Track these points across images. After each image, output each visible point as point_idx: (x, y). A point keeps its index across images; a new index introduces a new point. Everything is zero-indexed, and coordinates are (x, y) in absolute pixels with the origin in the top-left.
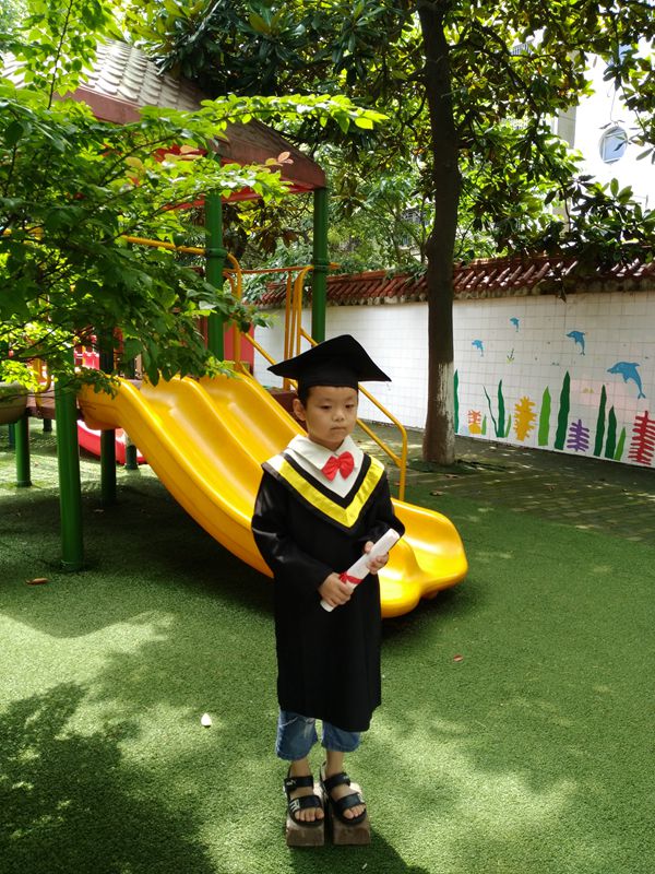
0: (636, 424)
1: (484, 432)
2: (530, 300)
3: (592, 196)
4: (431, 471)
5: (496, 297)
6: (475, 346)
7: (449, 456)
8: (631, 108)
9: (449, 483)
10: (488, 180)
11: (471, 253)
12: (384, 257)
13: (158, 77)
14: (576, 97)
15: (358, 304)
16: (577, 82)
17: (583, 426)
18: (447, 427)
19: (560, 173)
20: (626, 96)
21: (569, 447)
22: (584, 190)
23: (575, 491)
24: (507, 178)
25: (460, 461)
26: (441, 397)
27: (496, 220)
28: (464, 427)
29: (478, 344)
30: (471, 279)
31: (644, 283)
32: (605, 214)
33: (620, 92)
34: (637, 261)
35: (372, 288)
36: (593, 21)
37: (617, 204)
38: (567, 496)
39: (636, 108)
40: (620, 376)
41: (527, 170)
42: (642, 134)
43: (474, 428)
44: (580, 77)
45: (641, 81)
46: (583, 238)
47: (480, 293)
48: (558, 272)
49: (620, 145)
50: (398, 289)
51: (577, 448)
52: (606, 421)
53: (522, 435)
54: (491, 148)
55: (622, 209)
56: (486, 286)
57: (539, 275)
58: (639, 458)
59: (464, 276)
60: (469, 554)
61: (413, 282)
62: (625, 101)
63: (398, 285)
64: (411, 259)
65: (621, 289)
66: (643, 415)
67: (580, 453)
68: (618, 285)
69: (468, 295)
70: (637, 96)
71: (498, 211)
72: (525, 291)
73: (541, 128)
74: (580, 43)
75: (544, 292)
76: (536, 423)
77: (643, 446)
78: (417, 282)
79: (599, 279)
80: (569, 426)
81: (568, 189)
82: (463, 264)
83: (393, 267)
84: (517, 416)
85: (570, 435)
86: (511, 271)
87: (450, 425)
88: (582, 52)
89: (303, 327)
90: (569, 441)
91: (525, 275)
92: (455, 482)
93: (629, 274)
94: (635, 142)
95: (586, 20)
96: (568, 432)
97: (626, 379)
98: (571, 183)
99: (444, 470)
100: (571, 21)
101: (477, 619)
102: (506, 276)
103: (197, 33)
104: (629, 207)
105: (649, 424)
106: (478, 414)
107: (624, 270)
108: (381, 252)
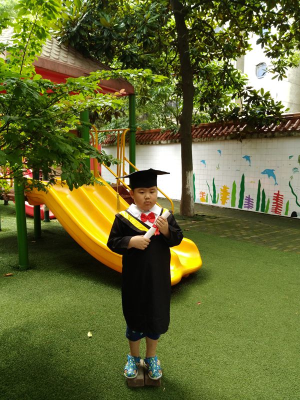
0: (274, 197)
1: (207, 201)
2: (226, 142)
3: (252, 96)
4: (184, 220)
5: (211, 141)
6: (202, 163)
7: (192, 212)
8: (269, 57)
9: (192, 225)
10: (206, 88)
11: (199, 121)
12: (160, 122)
13: (59, 46)
14: (244, 51)
15: (149, 144)
16: (245, 45)
17: (251, 198)
18: (190, 199)
19: (238, 86)
20: (266, 52)
21: (245, 207)
22: (249, 93)
23: (248, 227)
24: (215, 87)
25: (197, 215)
26: (187, 186)
27: (210, 106)
28: (198, 199)
29: (203, 161)
30: (199, 133)
31: (276, 134)
32: (259, 104)
33: (264, 50)
34: (273, 124)
35: (155, 137)
36: (251, 18)
37: (263, 99)
38: (245, 229)
39: (271, 57)
40: (266, 175)
41: (223, 84)
42: (274, 68)
43: (202, 199)
44: (246, 42)
45: (273, 45)
46: (249, 114)
47: (204, 139)
48: (238, 130)
49: (264, 73)
50: (167, 137)
51: (248, 207)
52: (261, 195)
53: (224, 202)
54: (207, 74)
55: (266, 101)
56: (206, 136)
57: (230, 131)
58: (276, 212)
59: (197, 131)
60: (202, 257)
61: (174, 134)
62: (266, 53)
63: (167, 135)
64: (172, 123)
65: (266, 137)
66: (277, 193)
67: (250, 210)
68: (264, 135)
69: (198, 140)
70: (271, 51)
71: (211, 102)
72: (224, 138)
73: (229, 66)
74: (246, 28)
75: (232, 139)
76: (230, 197)
77: (277, 206)
78: (175, 134)
79: (256, 132)
80: (245, 198)
81: (242, 92)
82: (196, 126)
83: (164, 127)
84: (221, 194)
85: (245, 202)
86: (217, 129)
87: (192, 199)
88: (246, 32)
89: (125, 156)
90: (245, 205)
91: (224, 131)
92: (195, 224)
93: (269, 130)
94: (271, 72)
95: (248, 18)
96: (244, 201)
97: (269, 176)
98: (243, 90)
99: (190, 219)
100: (241, 18)
101: (207, 286)
102: (215, 131)
103: (76, 27)
104: (269, 101)
105: (280, 196)
106: (204, 193)
107: (267, 128)
108: (159, 119)
